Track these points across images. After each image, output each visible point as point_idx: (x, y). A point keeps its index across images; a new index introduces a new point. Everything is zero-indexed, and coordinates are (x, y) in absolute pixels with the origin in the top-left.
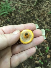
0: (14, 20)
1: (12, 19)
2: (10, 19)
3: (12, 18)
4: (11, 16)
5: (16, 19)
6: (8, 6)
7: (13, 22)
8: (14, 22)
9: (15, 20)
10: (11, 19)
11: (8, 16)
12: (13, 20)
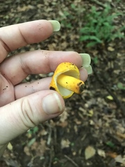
0: (109, 63)
1: (104, 61)
2: (100, 56)
3: (104, 57)
4: (105, 52)
5: (114, 64)
6: (106, 21)
7: (103, 69)
8: (107, 69)
9: (111, 65)
10: (102, 59)
11: (98, 49)
12: (106, 64)
